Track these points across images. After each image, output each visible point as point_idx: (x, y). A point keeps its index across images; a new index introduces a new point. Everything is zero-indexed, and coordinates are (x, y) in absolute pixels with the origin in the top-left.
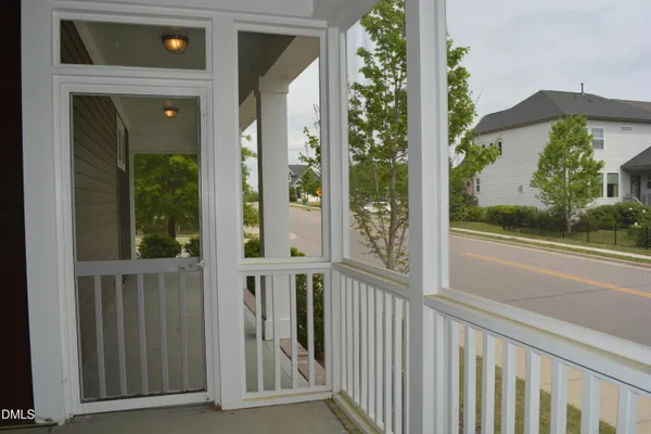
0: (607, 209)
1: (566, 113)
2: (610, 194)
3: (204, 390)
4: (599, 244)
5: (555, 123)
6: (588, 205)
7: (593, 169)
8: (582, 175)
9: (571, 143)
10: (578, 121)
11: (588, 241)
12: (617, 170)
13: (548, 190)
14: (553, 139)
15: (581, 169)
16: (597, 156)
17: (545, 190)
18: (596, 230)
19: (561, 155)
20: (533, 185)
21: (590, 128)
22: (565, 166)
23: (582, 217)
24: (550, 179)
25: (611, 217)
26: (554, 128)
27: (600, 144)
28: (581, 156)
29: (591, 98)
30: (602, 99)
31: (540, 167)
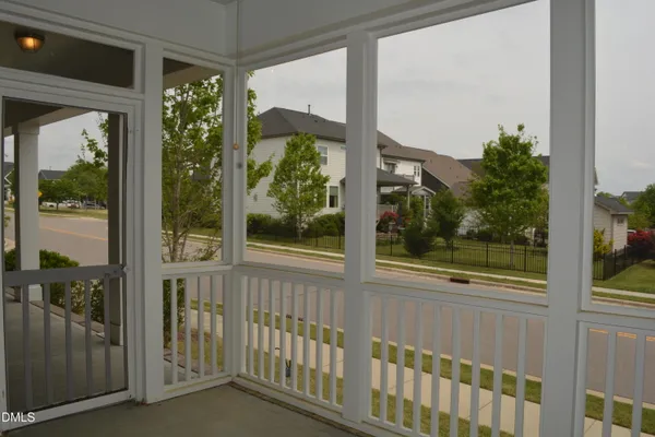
0: (329, 217)
1: (299, 131)
2: (332, 205)
3: (126, 389)
4: (326, 248)
5: (289, 139)
6: (316, 214)
7: (320, 182)
8: (311, 188)
9: (303, 158)
10: (309, 139)
11: (317, 246)
12: (337, 184)
13: (283, 200)
14: (287, 154)
15: (309, 182)
16: (324, 171)
17: (281, 199)
18: (322, 236)
19: (295, 169)
20: (269, 194)
21: (318, 145)
22: (297, 178)
23: (310, 224)
24: (284, 190)
25: (333, 224)
26: (288, 144)
27: (325, 161)
28: (311, 170)
29: (316, 119)
30: (324, 120)
31: (275, 178)
